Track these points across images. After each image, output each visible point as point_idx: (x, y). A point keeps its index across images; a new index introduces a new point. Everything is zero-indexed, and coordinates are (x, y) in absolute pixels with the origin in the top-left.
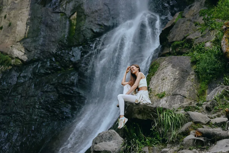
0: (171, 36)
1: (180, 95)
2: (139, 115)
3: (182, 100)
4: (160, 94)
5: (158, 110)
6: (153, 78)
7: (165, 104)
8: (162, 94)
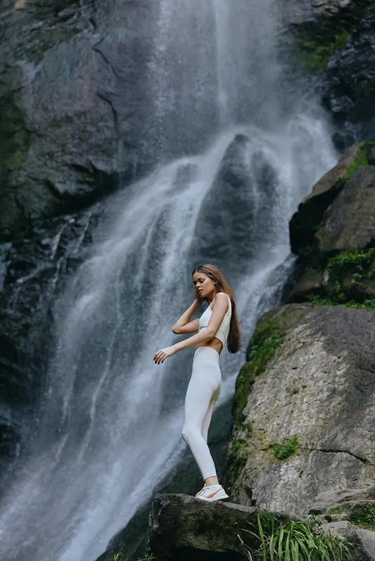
0: (330, 230)
1: (348, 452)
2: (200, 538)
3: (353, 470)
4: (280, 443)
5: (261, 520)
6: (258, 381)
7: (296, 480)
8: (286, 444)
